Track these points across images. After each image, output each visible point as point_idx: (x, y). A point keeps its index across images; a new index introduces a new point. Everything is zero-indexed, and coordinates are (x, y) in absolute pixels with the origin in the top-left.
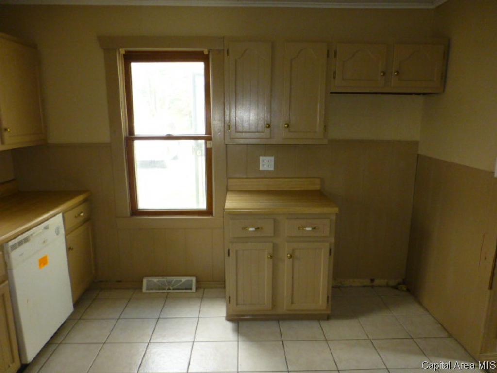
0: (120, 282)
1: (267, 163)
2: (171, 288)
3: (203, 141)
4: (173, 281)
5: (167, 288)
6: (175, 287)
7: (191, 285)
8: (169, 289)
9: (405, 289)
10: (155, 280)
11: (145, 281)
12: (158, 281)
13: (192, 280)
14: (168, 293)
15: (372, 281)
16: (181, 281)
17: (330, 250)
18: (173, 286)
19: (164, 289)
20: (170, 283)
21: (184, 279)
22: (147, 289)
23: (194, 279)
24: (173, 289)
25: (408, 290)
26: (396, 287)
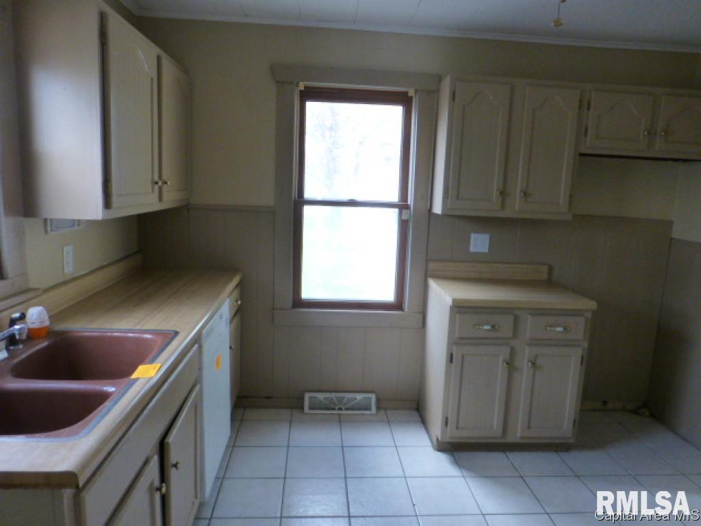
0: (268, 398)
1: (479, 243)
2: (343, 408)
3: (396, 211)
4: (345, 399)
5: (337, 408)
6: (348, 406)
7: (370, 403)
8: (340, 409)
9: (647, 414)
10: (321, 396)
11: (307, 396)
12: (325, 398)
13: (370, 398)
14: (339, 415)
15: (605, 403)
16: (355, 399)
17: (582, 358)
18: (344, 405)
19: (334, 409)
20: (340, 400)
21: (359, 397)
22: (311, 408)
23: (373, 397)
24: (347, 409)
25: (652, 415)
26: (635, 412)
